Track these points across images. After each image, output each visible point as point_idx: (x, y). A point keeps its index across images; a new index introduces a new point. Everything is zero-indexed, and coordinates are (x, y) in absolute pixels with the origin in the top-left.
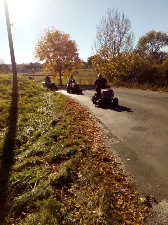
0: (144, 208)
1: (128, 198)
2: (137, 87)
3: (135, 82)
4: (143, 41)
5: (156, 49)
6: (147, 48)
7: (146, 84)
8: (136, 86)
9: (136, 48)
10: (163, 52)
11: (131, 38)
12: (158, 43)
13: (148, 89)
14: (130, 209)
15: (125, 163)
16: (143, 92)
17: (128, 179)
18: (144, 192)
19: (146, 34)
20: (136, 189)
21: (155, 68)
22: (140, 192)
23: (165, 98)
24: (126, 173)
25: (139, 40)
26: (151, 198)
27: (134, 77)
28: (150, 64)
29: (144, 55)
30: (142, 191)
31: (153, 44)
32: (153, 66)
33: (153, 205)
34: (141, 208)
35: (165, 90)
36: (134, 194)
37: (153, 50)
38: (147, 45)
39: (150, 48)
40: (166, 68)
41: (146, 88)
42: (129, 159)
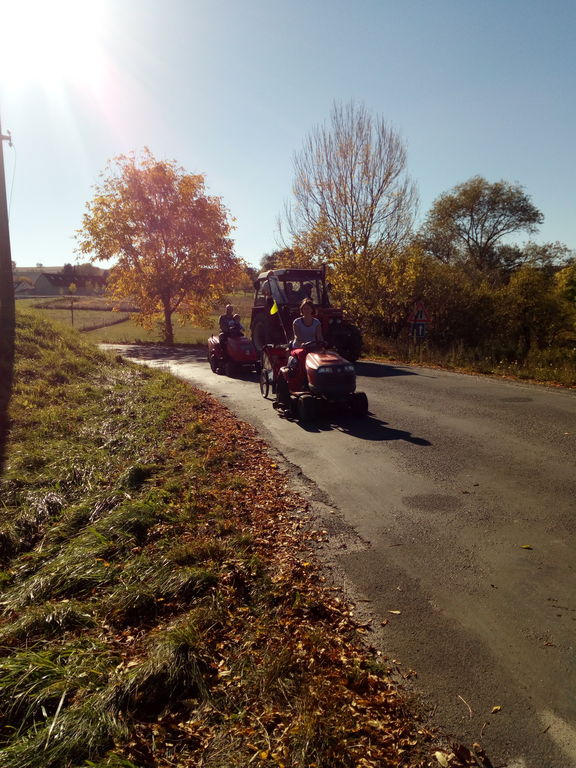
1: (394, 753)
2: (426, 360)
3: (419, 342)
4: (446, 211)
5: (489, 239)
6: (458, 232)
7: (456, 351)
8: (421, 356)
9: (422, 233)
10: (510, 249)
11: (408, 198)
12: (495, 216)
13: (463, 366)
15: (383, 625)
16: (446, 376)
17: (394, 683)
18: (449, 732)
19: (457, 188)
20: (419, 720)
21: (484, 299)
22: (434, 732)
23: (518, 399)
24: (386, 660)
25: (432, 208)
26: (472, 754)
27: (416, 326)
28: (467, 285)
29: (448, 256)
30: (443, 727)
31: (479, 220)
32: (478, 292)
35: (519, 372)
36: (413, 738)
37: (479, 241)
38: (459, 223)
39: (468, 234)
40: (521, 299)
41: (454, 362)
42: (398, 610)
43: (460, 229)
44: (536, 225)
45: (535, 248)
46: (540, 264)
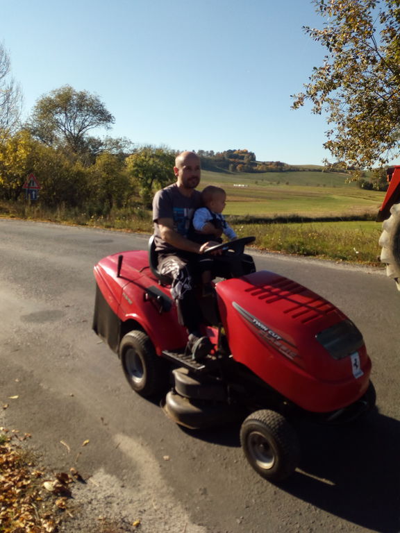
0: (54, 503)
4: (47, 108)
5: (80, 131)
6: (57, 124)
7: (60, 209)
8: (35, 213)
10: (94, 140)
12: (82, 115)
15: (5, 409)
17: (13, 446)
18: (54, 467)
19: (54, 92)
20: (33, 466)
21: (79, 173)
22: (43, 470)
23: (104, 241)
24: (7, 432)
25: (36, 104)
26: (69, 476)
27: (30, 192)
28: (67, 163)
29: (51, 141)
31: (71, 117)
32: (74, 169)
35: (104, 224)
36: (27, 479)
37: (73, 132)
38: (57, 117)
39: (64, 126)
40: (104, 175)
41: (61, 218)
42: (16, 395)
43: (58, 122)
44: (110, 124)
45: (111, 140)
46: (115, 151)
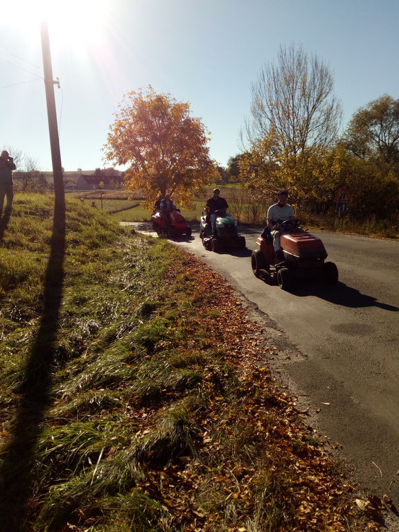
0: (366, 525)
1: (326, 499)
2: (347, 229)
3: (343, 216)
4: (363, 120)
5: (395, 140)
6: (371, 136)
8: (344, 226)
9: (345, 137)
11: (335, 112)
13: (375, 233)
14: (331, 528)
15: (318, 412)
16: (363, 240)
17: (326, 451)
18: (365, 486)
19: (371, 104)
20: (344, 477)
21: (391, 184)
22: (355, 486)
24: (320, 436)
25: (352, 119)
26: (382, 502)
27: (340, 205)
28: (378, 174)
29: (364, 154)
30: (361, 483)
31: (386, 127)
32: (386, 179)
33: (387, 520)
34: (358, 525)
36: (339, 489)
37: (387, 142)
38: (372, 129)
39: (379, 137)
41: (369, 230)
42: (328, 402)
43: (373, 134)
